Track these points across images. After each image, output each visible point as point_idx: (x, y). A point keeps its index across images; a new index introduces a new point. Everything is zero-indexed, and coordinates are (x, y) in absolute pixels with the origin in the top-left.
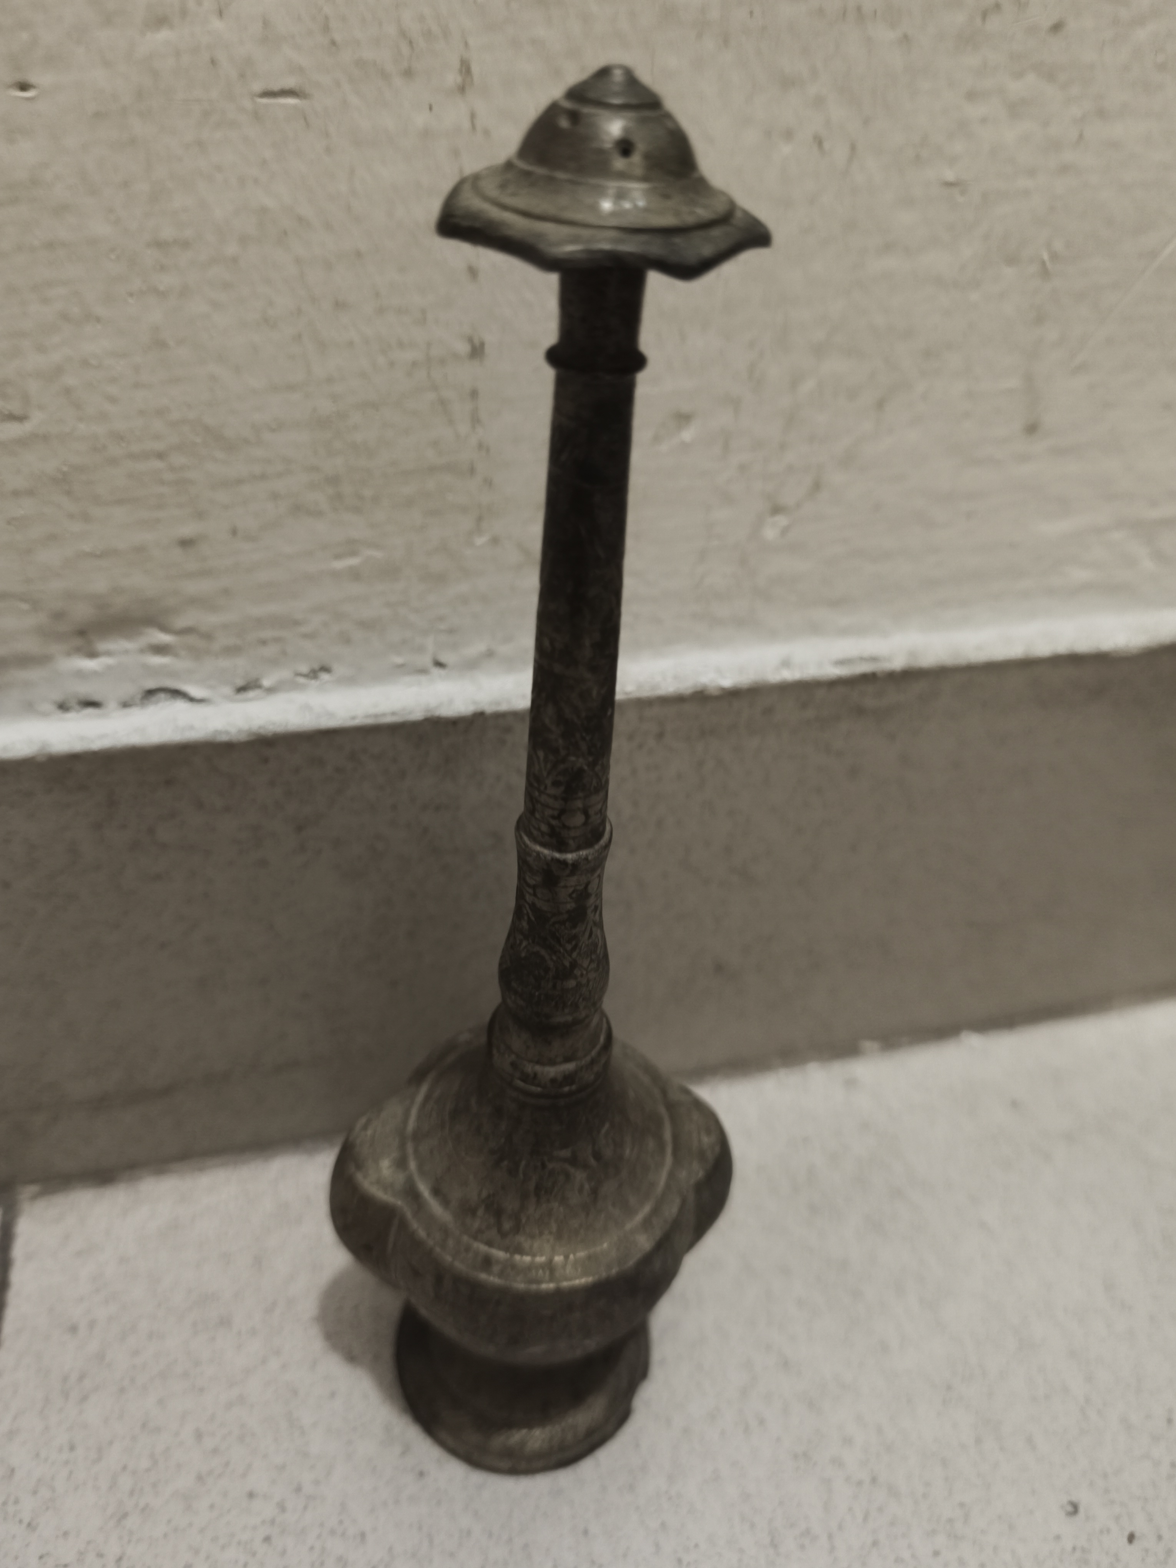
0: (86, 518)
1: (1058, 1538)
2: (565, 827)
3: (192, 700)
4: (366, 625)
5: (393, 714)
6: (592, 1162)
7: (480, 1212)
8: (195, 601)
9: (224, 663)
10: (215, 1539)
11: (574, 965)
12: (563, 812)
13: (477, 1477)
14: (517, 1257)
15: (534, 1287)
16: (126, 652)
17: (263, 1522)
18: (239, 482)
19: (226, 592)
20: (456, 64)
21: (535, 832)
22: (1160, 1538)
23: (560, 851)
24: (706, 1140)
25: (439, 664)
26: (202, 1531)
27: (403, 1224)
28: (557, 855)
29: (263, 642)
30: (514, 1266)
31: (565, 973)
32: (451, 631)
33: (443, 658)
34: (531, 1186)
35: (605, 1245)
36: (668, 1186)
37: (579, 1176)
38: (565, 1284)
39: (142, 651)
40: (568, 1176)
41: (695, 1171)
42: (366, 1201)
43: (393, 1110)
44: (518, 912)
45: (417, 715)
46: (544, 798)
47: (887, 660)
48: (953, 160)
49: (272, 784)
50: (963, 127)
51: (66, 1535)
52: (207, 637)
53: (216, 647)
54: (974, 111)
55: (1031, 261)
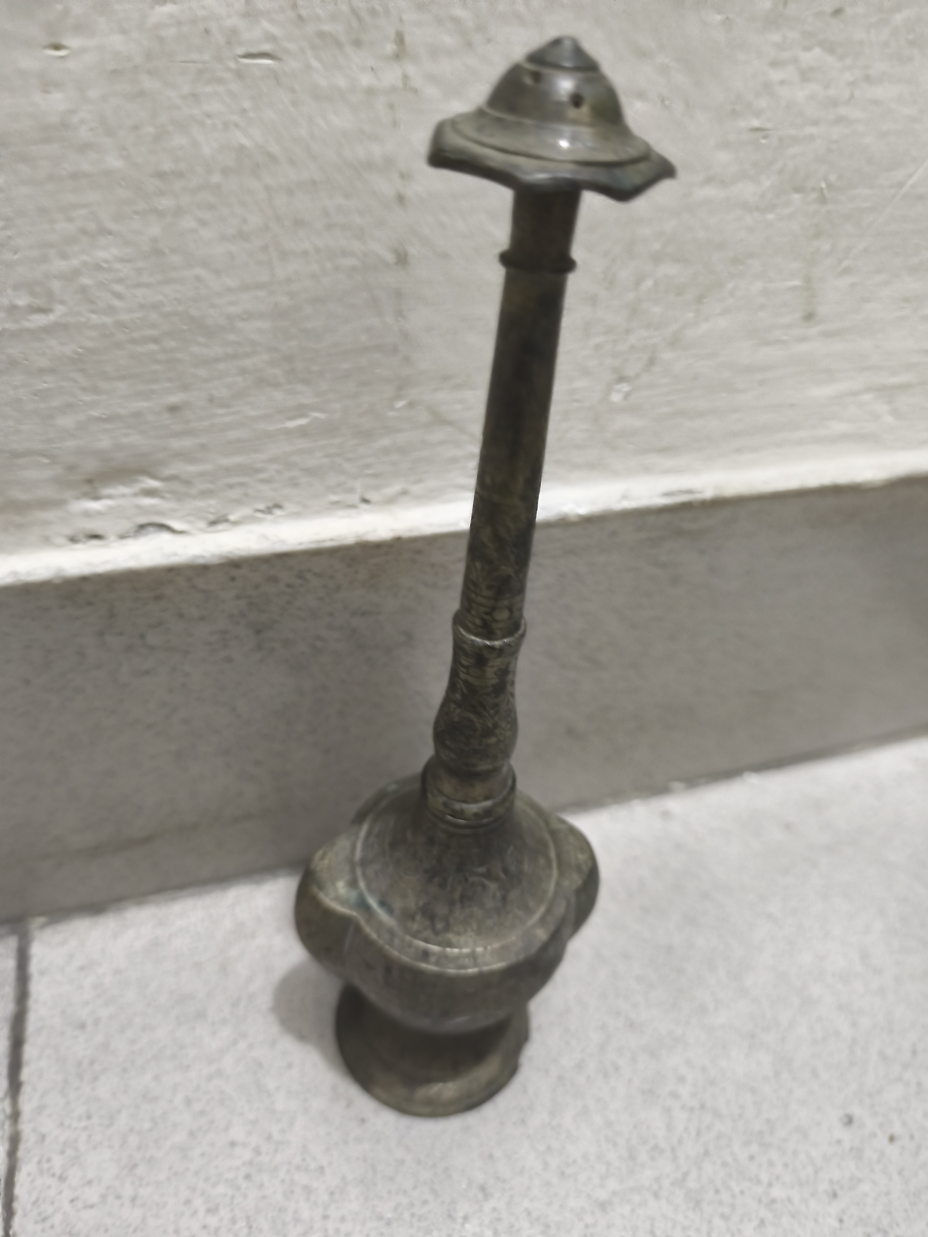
0: (96, 390)
1: (839, 1142)
2: (496, 621)
3: (174, 531)
4: (310, 472)
5: (332, 540)
6: (502, 875)
7: (418, 917)
8: (179, 455)
9: (200, 503)
10: (207, 1180)
11: (496, 726)
12: (494, 609)
13: (405, 1121)
14: (448, 950)
15: (462, 972)
16: (124, 496)
17: (244, 1164)
18: (217, 360)
19: (203, 447)
20: (392, 35)
21: (471, 625)
22: (912, 1137)
23: (490, 639)
24: (581, 857)
25: (365, 501)
26: (197, 1173)
27: (358, 929)
28: (488, 643)
29: (231, 486)
30: (446, 957)
31: (488, 733)
32: (375, 476)
33: (368, 496)
34: (457, 895)
35: (514, 938)
36: (556, 893)
37: (493, 886)
38: (485, 968)
39: (136, 495)
40: (484, 887)
41: (575, 880)
42: (328, 913)
43: (343, 844)
44: (452, 686)
45: (350, 540)
46: (479, 599)
47: (700, 492)
48: (758, 114)
49: (238, 597)
50: (767, 87)
51: (90, 1182)
52: (187, 483)
53: (193, 491)
54: (776, 75)
55: (813, 189)
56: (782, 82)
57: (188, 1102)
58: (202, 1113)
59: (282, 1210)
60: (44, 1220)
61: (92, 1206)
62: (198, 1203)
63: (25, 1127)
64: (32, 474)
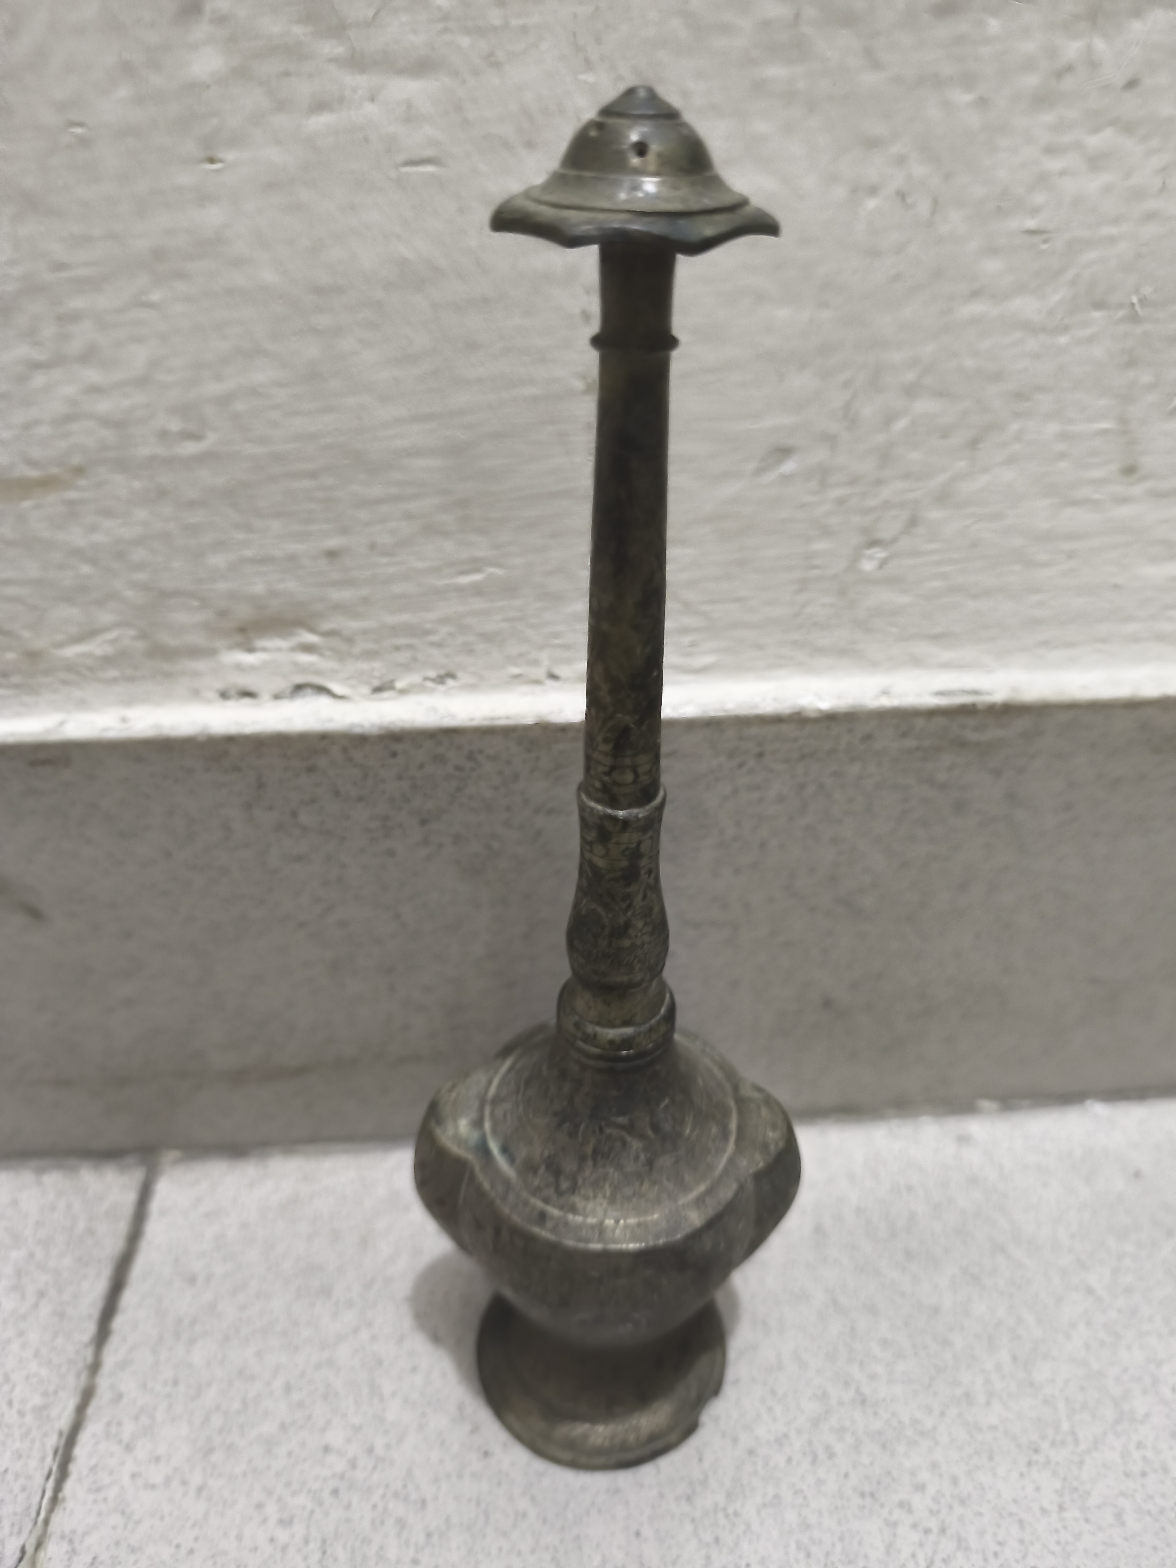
0: (249, 528)
2: (616, 784)
3: (334, 696)
4: (487, 637)
5: (508, 718)
6: (650, 1133)
7: (542, 1170)
8: (339, 608)
9: (363, 665)
10: (288, 1485)
11: (628, 925)
12: (613, 769)
14: (570, 1217)
15: (581, 1245)
16: (279, 650)
17: (334, 1476)
19: (365, 601)
21: (591, 790)
23: (613, 808)
25: (553, 677)
26: (278, 1474)
27: (472, 1177)
28: (609, 811)
29: (397, 648)
30: (566, 1224)
31: (621, 933)
32: (565, 647)
33: (556, 671)
34: (589, 1149)
35: (656, 1216)
36: (726, 1171)
37: (636, 1145)
38: (613, 1247)
39: (293, 649)
40: (624, 1143)
41: (756, 1161)
42: (441, 1155)
43: (479, 1078)
45: (529, 720)
46: (598, 757)
47: (988, 693)
48: (1035, 211)
49: (400, 777)
50: (1043, 180)
51: (157, 1460)
52: (350, 640)
53: (356, 650)
54: (1054, 164)
55: (1120, 306)
56: (1063, 173)
57: (288, 1388)
58: (301, 1405)
59: (366, 1541)
60: (99, 1490)
61: (153, 1487)
62: (272, 1510)
63: (103, 1382)
64: (181, 617)
